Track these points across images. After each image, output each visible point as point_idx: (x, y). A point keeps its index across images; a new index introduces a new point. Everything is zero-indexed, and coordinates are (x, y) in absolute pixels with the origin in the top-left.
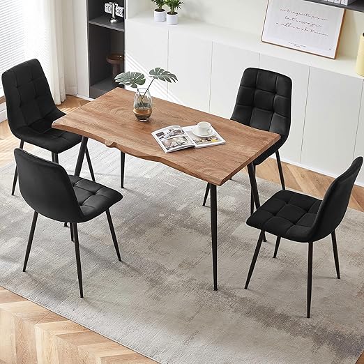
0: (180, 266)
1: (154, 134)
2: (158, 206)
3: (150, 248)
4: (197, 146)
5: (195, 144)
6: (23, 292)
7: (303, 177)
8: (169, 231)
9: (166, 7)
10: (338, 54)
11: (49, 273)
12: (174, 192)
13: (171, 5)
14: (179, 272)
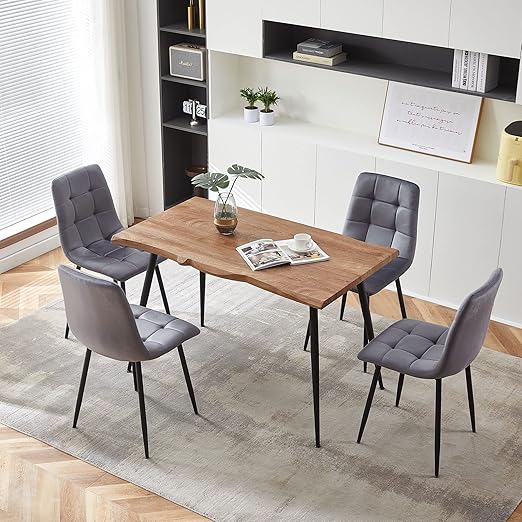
0: (274, 418)
1: (239, 249)
2: (246, 347)
3: (236, 397)
4: (293, 263)
5: (290, 260)
6: (71, 449)
7: (432, 313)
8: (260, 377)
9: (259, 104)
10: (475, 157)
11: (105, 427)
12: (268, 331)
13: (265, 101)
14: (273, 425)
